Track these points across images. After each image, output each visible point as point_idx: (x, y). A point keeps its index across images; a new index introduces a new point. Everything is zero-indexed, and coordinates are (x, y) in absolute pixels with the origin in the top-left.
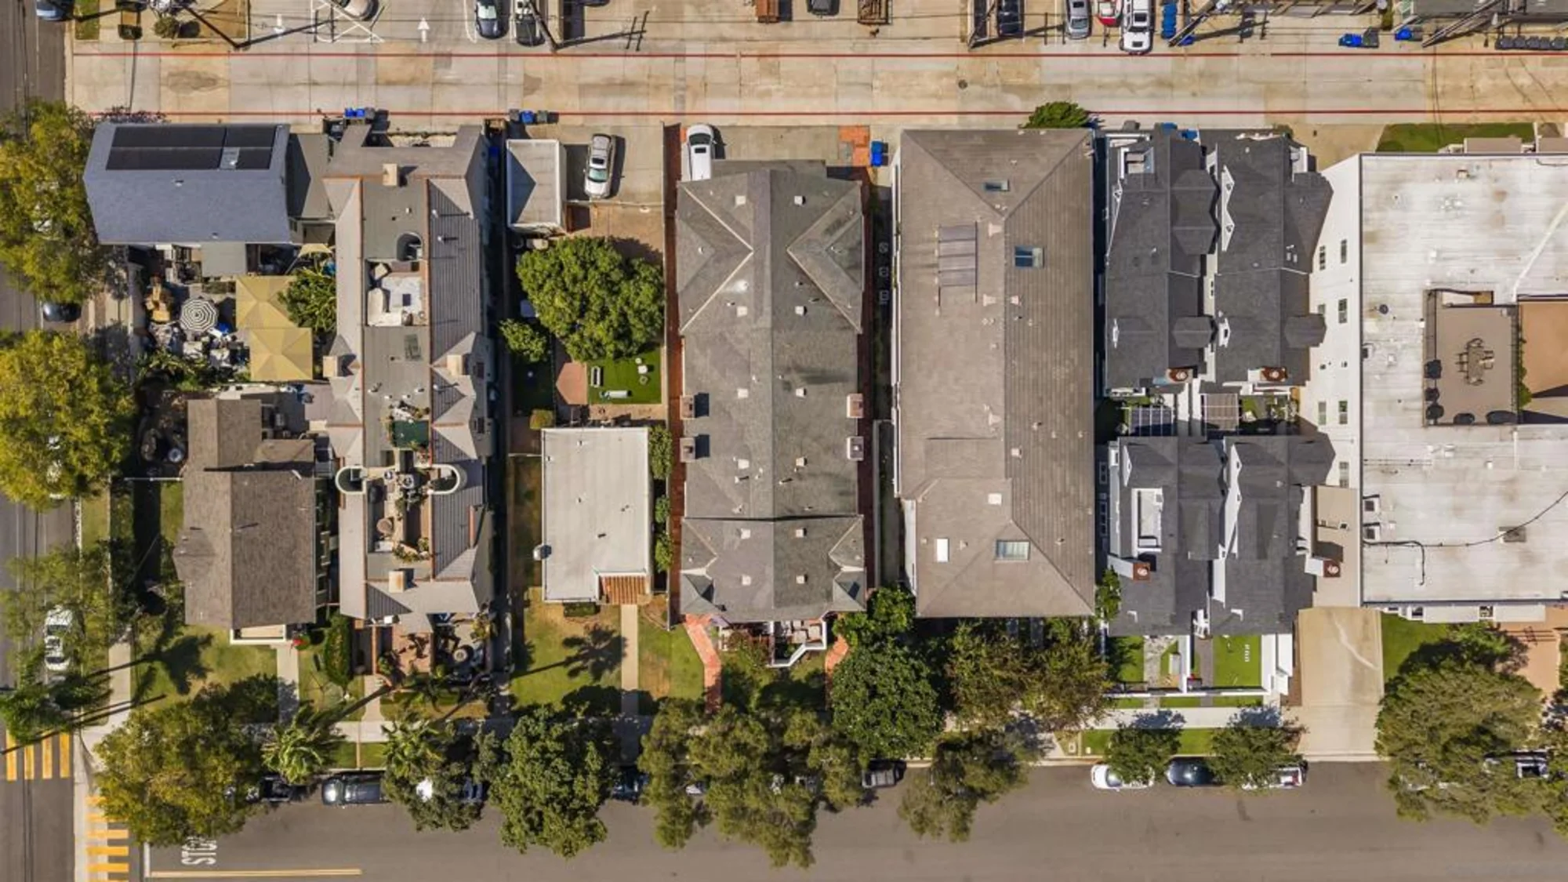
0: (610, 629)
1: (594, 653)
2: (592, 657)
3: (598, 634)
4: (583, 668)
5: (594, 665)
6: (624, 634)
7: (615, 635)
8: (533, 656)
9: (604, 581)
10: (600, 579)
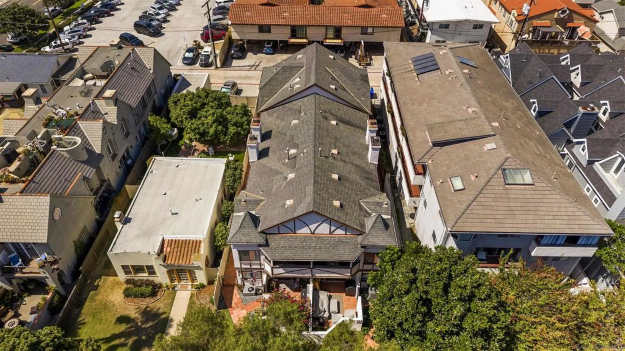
0: (161, 311)
1: (138, 331)
2: (136, 335)
3: (148, 314)
4: (123, 345)
5: (135, 342)
6: (172, 315)
7: (164, 316)
8: (80, 331)
9: (166, 242)
10: (163, 240)
